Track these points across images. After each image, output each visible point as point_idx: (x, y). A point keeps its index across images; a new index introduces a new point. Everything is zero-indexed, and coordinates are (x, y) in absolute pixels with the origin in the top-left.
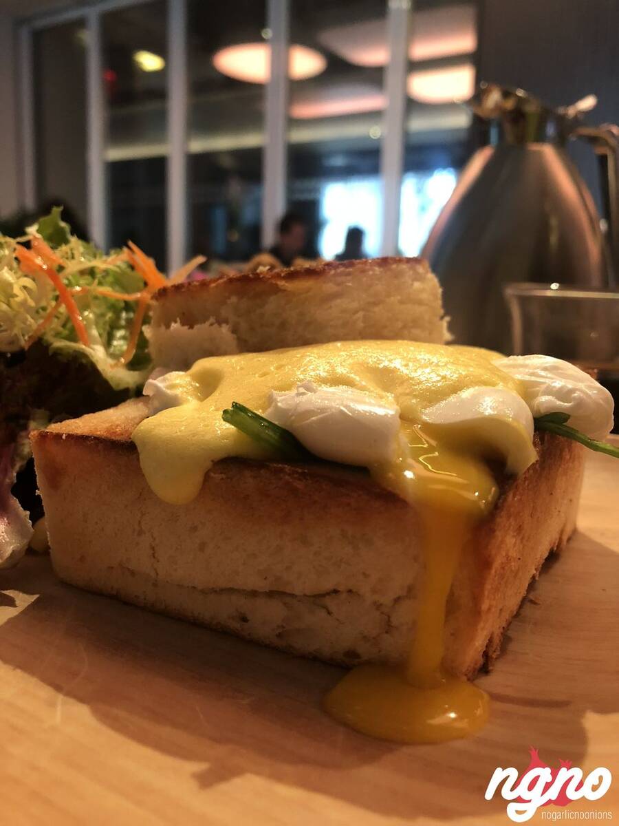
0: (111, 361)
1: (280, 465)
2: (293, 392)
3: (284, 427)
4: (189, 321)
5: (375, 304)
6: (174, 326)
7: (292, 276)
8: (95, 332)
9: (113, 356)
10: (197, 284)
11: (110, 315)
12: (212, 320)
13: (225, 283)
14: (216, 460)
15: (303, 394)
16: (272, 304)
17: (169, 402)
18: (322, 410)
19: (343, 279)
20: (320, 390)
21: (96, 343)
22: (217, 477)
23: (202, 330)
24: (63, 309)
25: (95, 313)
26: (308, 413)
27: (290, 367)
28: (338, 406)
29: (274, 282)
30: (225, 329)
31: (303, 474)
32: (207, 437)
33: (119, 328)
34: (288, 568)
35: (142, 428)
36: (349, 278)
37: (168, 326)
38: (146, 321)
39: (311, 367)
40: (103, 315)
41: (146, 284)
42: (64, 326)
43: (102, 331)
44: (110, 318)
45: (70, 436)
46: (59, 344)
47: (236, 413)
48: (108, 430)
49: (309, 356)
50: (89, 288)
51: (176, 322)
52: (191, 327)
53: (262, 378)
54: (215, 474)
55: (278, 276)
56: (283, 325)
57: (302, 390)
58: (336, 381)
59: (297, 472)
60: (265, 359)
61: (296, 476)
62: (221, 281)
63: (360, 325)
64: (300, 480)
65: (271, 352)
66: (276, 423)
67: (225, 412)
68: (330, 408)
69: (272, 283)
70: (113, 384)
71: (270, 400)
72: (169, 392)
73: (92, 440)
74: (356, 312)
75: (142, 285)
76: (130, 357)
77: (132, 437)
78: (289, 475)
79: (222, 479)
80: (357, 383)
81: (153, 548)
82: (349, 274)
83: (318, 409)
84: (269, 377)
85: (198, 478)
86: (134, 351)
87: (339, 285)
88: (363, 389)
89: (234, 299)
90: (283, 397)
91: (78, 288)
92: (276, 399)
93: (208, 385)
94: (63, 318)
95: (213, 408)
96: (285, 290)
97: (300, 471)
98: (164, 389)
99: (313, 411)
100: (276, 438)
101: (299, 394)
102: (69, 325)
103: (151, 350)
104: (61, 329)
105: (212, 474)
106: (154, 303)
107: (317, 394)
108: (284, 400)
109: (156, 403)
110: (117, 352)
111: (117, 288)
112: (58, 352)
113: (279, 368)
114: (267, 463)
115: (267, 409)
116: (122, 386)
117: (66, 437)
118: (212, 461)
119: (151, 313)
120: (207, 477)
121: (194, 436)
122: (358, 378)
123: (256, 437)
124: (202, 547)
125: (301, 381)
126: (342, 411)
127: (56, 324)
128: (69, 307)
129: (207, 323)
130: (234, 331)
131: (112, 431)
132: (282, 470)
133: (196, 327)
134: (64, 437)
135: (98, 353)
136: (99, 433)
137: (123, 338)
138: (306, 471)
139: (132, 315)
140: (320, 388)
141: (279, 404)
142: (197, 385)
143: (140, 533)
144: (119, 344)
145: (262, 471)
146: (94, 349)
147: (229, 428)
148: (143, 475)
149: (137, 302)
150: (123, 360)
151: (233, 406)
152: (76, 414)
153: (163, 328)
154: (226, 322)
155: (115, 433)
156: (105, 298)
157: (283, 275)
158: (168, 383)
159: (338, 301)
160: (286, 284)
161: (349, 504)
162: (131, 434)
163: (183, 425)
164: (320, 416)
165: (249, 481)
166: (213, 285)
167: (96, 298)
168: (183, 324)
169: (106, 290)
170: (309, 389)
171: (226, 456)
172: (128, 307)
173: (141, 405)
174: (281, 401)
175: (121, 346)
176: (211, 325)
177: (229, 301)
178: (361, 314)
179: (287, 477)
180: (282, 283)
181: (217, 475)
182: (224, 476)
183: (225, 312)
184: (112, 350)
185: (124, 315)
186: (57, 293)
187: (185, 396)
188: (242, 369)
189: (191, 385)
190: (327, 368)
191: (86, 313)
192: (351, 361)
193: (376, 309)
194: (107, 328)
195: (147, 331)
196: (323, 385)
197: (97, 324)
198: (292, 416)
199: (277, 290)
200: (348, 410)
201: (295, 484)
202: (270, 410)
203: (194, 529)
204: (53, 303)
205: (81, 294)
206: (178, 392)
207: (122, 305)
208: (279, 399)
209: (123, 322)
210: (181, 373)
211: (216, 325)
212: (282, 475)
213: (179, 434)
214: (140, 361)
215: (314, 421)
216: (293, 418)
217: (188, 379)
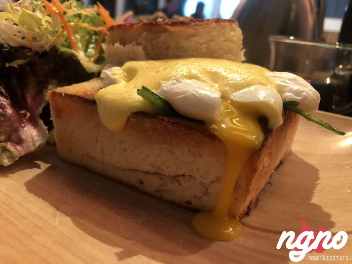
0: (87, 59)
1: (163, 118)
2: (170, 82)
3: (165, 100)
4: (124, 43)
5: (212, 41)
6: (117, 45)
7: (174, 24)
8: (80, 45)
9: (88, 56)
10: (128, 25)
11: (87, 37)
12: (134, 43)
13: (141, 25)
14: (133, 113)
15: (175, 83)
16: (163, 37)
17: (112, 82)
18: (184, 93)
19: (198, 27)
20: (184, 82)
21: (80, 50)
22: (133, 120)
23: (129, 47)
24: (65, 33)
25: (80, 36)
26: (178, 94)
27: (170, 69)
28: (192, 91)
29: (164, 26)
30: (140, 48)
31: (173, 122)
32: (129, 101)
33: (91, 43)
34: (163, 163)
35: (99, 94)
36: (200, 27)
37: (113, 45)
38: (104, 41)
39: (180, 70)
40: (84, 37)
41: (105, 23)
42: (66, 41)
43: (83, 45)
44: (87, 39)
45: (66, 95)
46: (63, 49)
47: (143, 91)
48: (84, 93)
49: (179, 64)
50: (78, 23)
51: (117, 42)
52: (124, 46)
53: (157, 74)
54: (132, 118)
55: (167, 24)
56: (168, 48)
57: (175, 81)
58: (191, 77)
59: (170, 122)
60: (158, 64)
61: (170, 123)
62: (140, 24)
63: (204, 50)
64: (172, 125)
65: (161, 61)
66: (162, 97)
67: (138, 90)
68: (188, 92)
69: (164, 27)
70: (87, 70)
71: (160, 85)
72: (112, 77)
73: (76, 97)
74: (202, 44)
75: (102, 23)
76: (96, 58)
77: (94, 97)
78: (167, 122)
79: (135, 121)
80: (201, 78)
81: (102, 149)
82: (200, 25)
83: (182, 92)
84: (159, 74)
85: (125, 120)
86: (98, 55)
87: (195, 30)
88: (203, 81)
89: (145, 34)
90: (166, 84)
91: (73, 24)
92: (162, 85)
93: (131, 75)
94: (65, 37)
95: (133, 87)
96: (169, 31)
97: (172, 121)
98: (110, 75)
99: (180, 93)
100: (162, 104)
101: (173, 84)
102: (68, 41)
103: (106, 55)
104: (64, 42)
105: (131, 119)
106: (108, 33)
107: (182, 84)
108: (166, 86)
109: (106, 82)
110: (90, 55)
111: (91, 24)
112: (62, 54)
113: (165, 69)
114: (157, 116)
115: (157, 90)
116: (91, 71)
117: (64, 95)
118: (131, 113)
119: (106, 38)
120: (128, 120)
121: (123, 100)
122: (201, 76)
123: (152, 103)
124: (125, 150)
125: (175, 76)
126: (193, 94)
127: (62, 40)
128: (68, 32)
129: (132, 45)
130: (144, 49)
131: (85, 93)
132: (163, 120)
133: (127, 46)
134: (63, 95)
135: (81, 55)
136: (79, 94)
137: (93, 48)
138: (175, 121)
139: (97, 37)
140: (183, 81)
141: (164, 88)
142: (126, 74)
143: (97, 141)
144: (91, 51)
145: (154, 120)
146: (79, 53)
147: (139, 98)
148: (99, 116)
149: (101, 32)
150: (92, 59)
151: (142, 88)
152: (70, 83)
153: (111, 45)
154: (141, 44)
155: (87, 94)
156: (85, 28)
157: (169, 23)
158: (112, 72)
159: (195, 38)
160: (171, 28)
161: (193, 138)
162: (94, 96)
163: (118, 95)
164: (183, 95)
165: (148, 124)
166: (136, 26)
167: (81, 28)
168: (121, 44)
169: (86, 25)
170: (178, 81)
171: (138, 111)
172: (96, 33)
173: (99, 81)
174: (165, 86)
175: (92, 52)
176: (134, 45)
177: (143, 35)
178: (204, 46)
179: (166, 124)
180: (168, 27)
181: (133, 119)
182: (136, 120)
183: (141, 39)
184: (88, 54)
185: (94, 37)
186: (63, 25)
187: (120, 79)
188: (147, 68)
189: (123, 74)
190: (187, 70)
191: (76, 36)
192: (199, 68)
193: (212, 43)
194: (86, 43)
195: (104, 46)
196: (185, 79)
197: (81, 41)
198: (170, 94)
199: (166, 30)
200: (196, 93)
201: (169, 127)
202: (159, 90)
203: (121, 142)
204: (61, 30)
205: (74, 26)
206: (116, 77)
207: (93, 32)
208: (164, 85)
209: (93, 41)
210: (119, 68)
211: (136, 46)
212: (163, 122)
213: (116, 98)
214: (100, 60)
215: (179, 97)
216: (170, 95)
217: (122, 71)
